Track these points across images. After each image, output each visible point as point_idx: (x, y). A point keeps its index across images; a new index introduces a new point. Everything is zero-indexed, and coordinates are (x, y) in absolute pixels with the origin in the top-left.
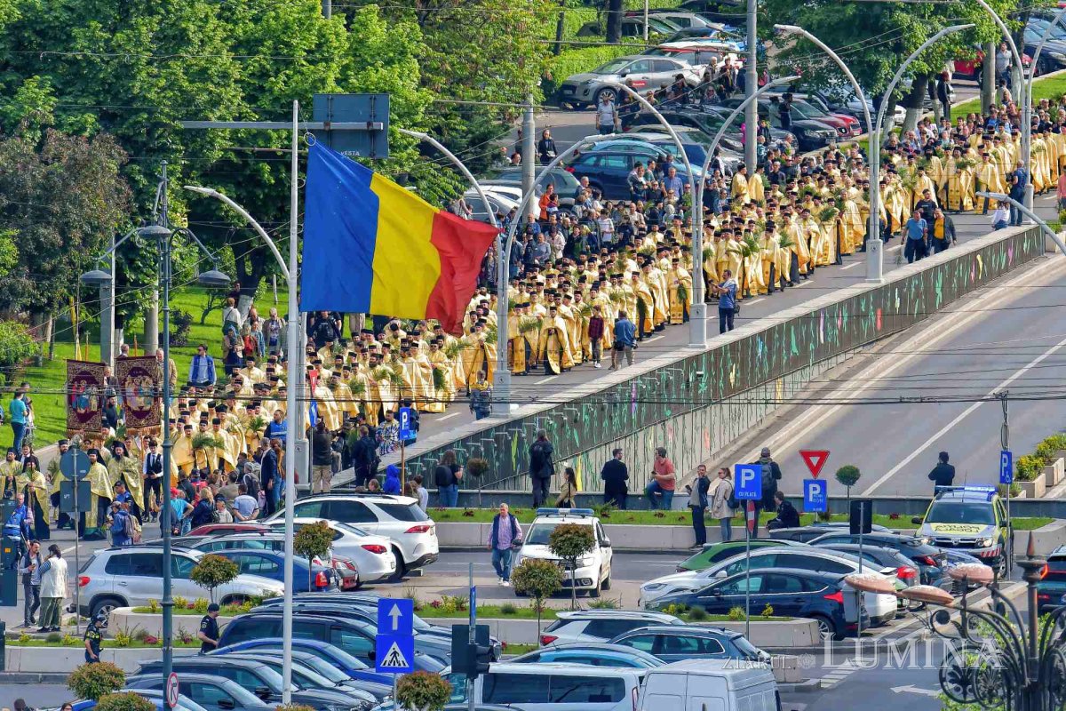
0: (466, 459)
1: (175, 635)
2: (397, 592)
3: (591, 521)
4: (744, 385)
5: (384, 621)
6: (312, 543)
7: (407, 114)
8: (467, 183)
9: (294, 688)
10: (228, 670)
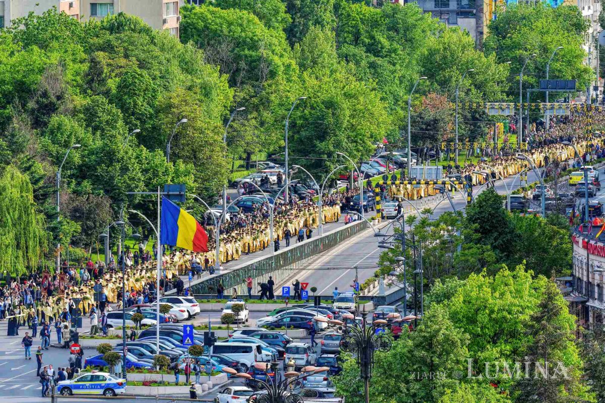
0: (208, 286)
2: (189, 323)
3: (242, 303)
4: (285, 265)
5: (185, 331)
6: (165, 309)
7: (191, 190)
8: (207, 209)
9: (160, 350)
10: (142, 345)
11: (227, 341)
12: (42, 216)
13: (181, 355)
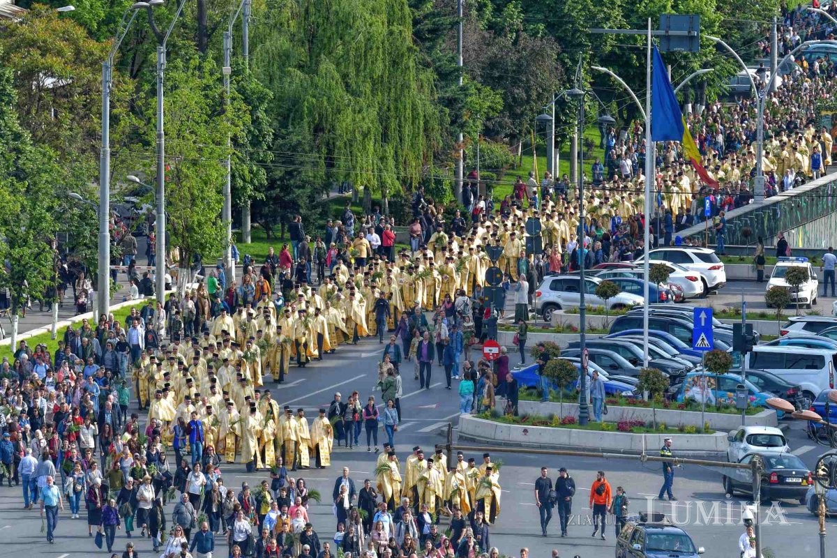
0: (740, 228)
1: (587, 326)
2: (703, 304)
3: (807, 265)
5: (697, 321)
6: (660, 274)
7: (709, 26)
8: (741, 68)
9: (650, 358)
10: (615, 347)
11: (776, 344)
12: (429, 75)
13: (689, 370)
